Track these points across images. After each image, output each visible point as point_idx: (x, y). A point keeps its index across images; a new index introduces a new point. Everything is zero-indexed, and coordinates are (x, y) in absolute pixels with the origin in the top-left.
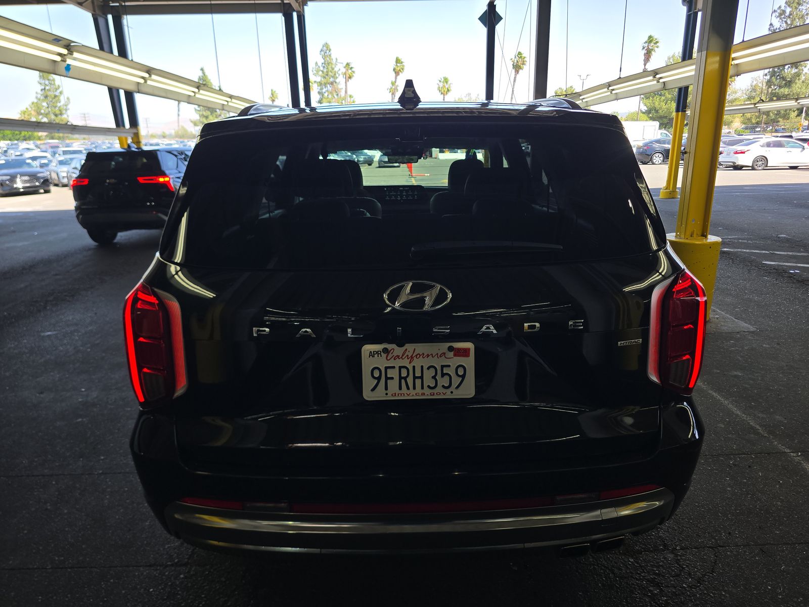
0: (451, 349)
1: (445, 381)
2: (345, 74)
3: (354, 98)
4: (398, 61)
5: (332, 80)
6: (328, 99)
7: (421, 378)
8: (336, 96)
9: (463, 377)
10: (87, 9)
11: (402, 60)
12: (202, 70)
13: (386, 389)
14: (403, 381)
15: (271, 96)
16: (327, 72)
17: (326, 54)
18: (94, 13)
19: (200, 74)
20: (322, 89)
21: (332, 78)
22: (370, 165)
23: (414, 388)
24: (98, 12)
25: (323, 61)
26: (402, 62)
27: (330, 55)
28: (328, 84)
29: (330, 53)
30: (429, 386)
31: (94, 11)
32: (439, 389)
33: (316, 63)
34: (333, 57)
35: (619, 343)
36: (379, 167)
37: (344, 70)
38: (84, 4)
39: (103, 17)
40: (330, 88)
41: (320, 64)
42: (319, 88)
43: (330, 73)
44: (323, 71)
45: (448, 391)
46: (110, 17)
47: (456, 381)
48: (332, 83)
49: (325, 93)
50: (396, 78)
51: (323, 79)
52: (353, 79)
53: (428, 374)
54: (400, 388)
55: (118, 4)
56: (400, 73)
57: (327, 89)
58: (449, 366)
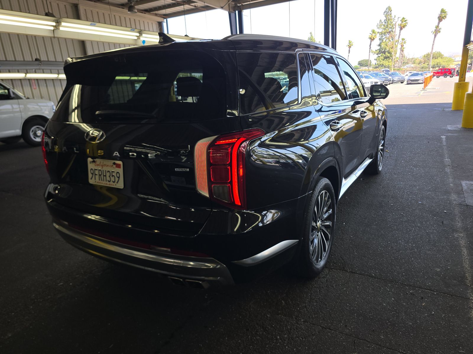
0: (114, 164)
1: (113, 179)
2: (401, 25)
3: (405, 40)
4: (443, 11)
5: (390, 30)
6: (385, 43)
7: (105, 176)
8: (391, 40)
9: (119, 178)
10: (225, 9)
11: (446, 11)
12: (311, 33)
13: (95, 179)
14: (100, 176)
15: (349, 44)
16: (387, 25)
17: (388, 14)
18: (229, 11)
19: (310, 36)
20: (382, 37)
21: (390, 29)
22: (402, 83)
23: (104, 181)
24: (231, 10)
25: (385, 18)
26: (445, 13)
27: (391, 14)
28: (387, 33)
29: (391, 13)
30: (108, 181)
31: (229, 10)
32: (111, 183)
33: (381, 20)
34: (393, 15)
35: (176, 169)
36: (408, 84)
37: (400, 22)
38: (223, 8)
39: (234, 13)
40: (388, 36)
41: (383, 21)
42: (380, 36)
43: (389, 26)
44: (384, 25)
45: (114, 184)
46: (237, 12)
47: (117, 179)
48: (390, 32)
49: (384, 39)
50: (439, 23)
51: (383, 30)
52: (406, 27)
53: (108, 174)
54: (99, 180)
55: (241, 5)
56: (443, 20)
57: (385, 37)
58: (114, 172)
